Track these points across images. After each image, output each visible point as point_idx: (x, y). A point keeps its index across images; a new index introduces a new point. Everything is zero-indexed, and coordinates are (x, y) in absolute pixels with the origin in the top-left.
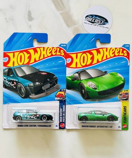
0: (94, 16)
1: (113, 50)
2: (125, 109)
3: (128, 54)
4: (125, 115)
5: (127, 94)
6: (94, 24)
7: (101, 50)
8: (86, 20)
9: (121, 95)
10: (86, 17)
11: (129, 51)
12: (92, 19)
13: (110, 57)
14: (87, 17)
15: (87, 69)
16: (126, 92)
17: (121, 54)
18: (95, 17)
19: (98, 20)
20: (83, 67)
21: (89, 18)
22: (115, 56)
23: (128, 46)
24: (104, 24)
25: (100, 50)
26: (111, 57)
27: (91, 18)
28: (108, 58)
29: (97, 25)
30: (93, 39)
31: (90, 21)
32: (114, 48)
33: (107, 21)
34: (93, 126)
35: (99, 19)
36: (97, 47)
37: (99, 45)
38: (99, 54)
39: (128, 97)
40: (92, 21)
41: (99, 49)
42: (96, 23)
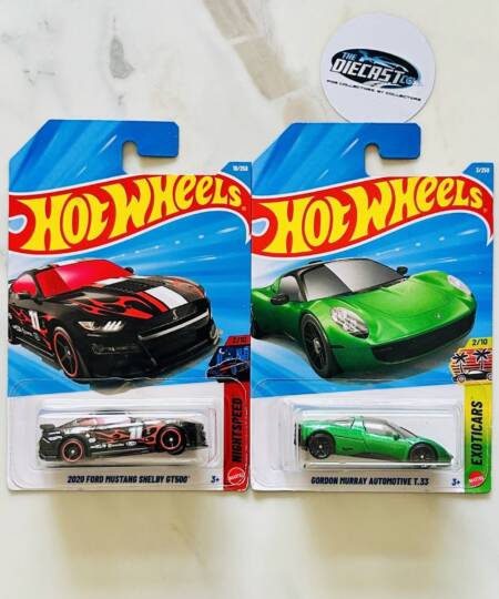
0: (365, 54)
1: (429, 185)
2: (477, 410)
3: (488, 201)
4: (475, 436)
5: (482, 354)
6: (366, 85)
7: (383, 187)
8: (334, 69)
9: (460, 358)
10: (334, 61)
11: (492, 189)
12: (357, 66)
13: (417, 213)
14: (338, 60)
15: (331, 259)
16: (480, 347)
17: (459, 201)
18: (370, 59)
19: (380, 69)
20: (316, 250)
21: (344, 62)
22: (436, 208)
23: (488, 170)
24: (405, 85)
25: (379, 185)
26: (423, 214)
27: (355, 64)
28: (409, 216)
29: (376, 88)
30: (353, 145)
31: (350, 73)
32: (431, 176)
33: (413, 73)
34: (356, 479)
35: (383, 67)
36: (367, 176)
37: (375, 167)
38: (375, 201)
39: (489, 366)
40: (357, 72)
41: (377, 184)
42: (372, 82)
